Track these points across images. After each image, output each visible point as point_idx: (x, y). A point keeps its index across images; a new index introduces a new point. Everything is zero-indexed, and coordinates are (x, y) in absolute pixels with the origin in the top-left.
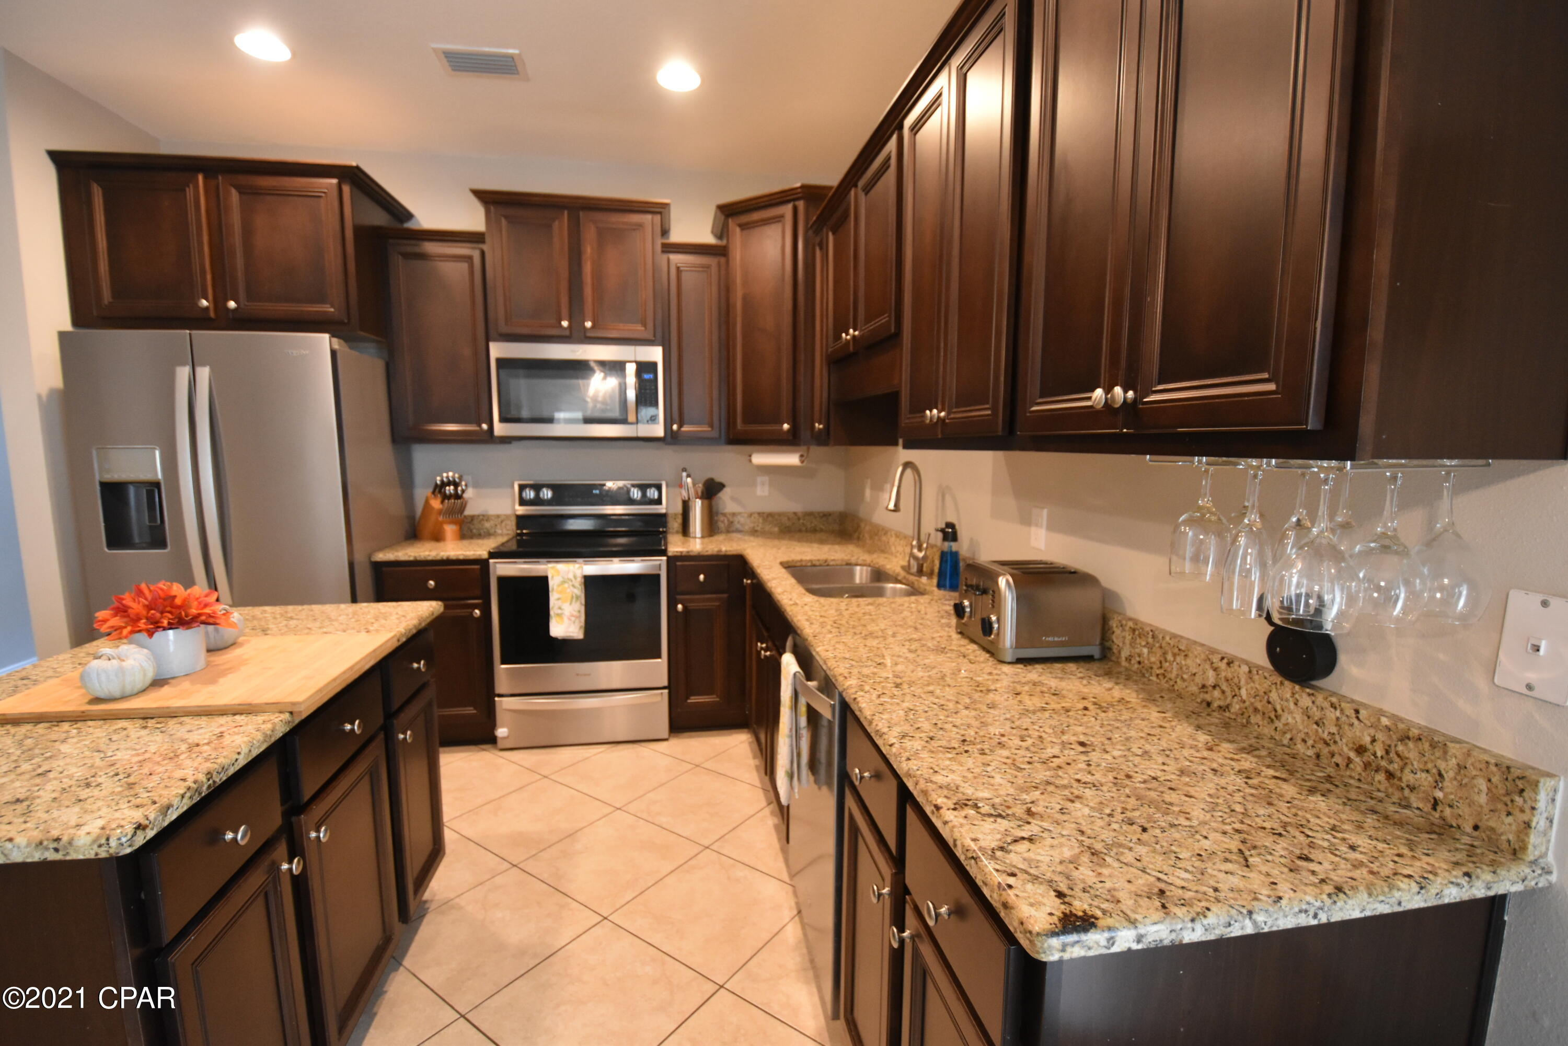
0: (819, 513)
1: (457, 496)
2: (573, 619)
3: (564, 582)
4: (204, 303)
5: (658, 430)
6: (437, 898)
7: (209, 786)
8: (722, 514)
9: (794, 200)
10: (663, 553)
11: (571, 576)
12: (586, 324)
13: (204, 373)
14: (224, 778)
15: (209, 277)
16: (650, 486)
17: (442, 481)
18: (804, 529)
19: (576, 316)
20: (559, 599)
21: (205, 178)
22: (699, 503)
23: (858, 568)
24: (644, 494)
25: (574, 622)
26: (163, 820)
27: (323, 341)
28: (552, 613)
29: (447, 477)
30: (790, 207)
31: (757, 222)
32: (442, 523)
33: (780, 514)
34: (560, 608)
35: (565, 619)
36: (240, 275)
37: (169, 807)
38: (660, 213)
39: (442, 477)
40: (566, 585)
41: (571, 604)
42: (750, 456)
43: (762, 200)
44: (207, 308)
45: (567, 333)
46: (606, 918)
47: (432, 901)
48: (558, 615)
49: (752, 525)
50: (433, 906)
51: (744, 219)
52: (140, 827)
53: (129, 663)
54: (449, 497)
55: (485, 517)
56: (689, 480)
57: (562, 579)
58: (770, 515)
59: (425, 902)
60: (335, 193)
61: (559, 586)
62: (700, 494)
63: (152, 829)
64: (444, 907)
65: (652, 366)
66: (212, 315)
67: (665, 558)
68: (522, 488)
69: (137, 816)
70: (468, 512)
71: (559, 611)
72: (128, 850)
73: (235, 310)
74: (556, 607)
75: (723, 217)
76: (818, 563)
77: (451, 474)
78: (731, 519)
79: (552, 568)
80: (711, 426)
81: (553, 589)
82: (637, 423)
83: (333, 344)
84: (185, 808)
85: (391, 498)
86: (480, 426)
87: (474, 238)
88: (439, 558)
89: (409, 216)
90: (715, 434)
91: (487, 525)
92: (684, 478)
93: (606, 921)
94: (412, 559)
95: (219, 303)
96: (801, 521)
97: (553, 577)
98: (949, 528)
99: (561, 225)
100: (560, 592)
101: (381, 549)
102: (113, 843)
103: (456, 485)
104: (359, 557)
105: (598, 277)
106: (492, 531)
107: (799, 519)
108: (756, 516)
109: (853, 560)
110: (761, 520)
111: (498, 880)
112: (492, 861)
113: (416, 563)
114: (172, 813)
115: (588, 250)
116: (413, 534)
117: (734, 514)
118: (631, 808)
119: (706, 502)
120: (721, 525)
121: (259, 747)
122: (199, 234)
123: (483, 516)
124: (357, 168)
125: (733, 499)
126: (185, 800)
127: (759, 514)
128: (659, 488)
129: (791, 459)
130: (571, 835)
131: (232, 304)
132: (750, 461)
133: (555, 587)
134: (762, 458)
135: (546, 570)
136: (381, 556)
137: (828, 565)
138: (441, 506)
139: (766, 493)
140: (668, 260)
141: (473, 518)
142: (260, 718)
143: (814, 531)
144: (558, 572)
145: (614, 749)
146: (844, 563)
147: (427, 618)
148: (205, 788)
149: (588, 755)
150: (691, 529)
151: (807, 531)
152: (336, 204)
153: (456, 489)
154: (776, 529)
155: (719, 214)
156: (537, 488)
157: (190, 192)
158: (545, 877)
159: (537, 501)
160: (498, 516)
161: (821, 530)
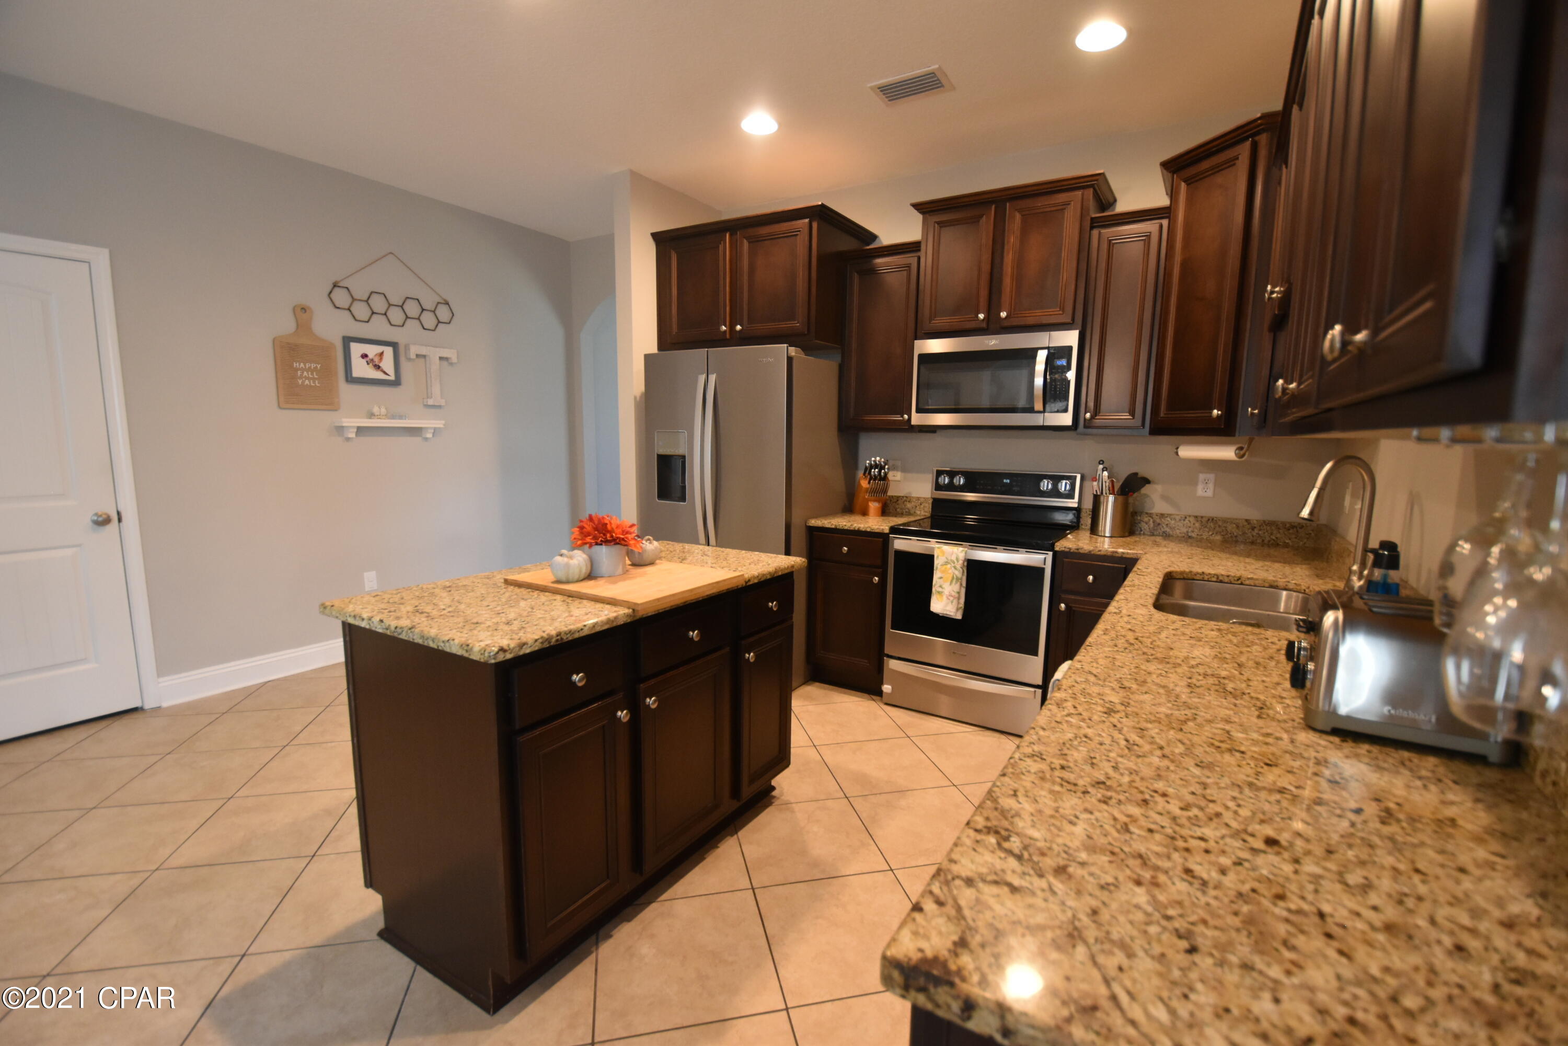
0: (1284, 524)
1: (885, 478)
2: (951, 598)
3: (947, 563)
4: (724, 328)
5: (1066, 419)
6: (783, 798)
7: (557, 640)
8: (1147, 513)
9: (1253, 135)
10: (1051, 548)
11: (954, 558)
12: (1002, 314)
13: (713, 378)
14: (570, 638)
15: (728, 309)
16: (1063, 478)
17: (870, 464)
18: (1259, 541)
19: (992, 310)
20: (941, 578)
21: (731, 235)
22: (1111, 498)
23: (1284, 593)
24: (1055, 486)
25: (952, 602)
26: (519, 650)
27: (782, 350)
28: (934, 590)
29: (875, 461)
30: (1248, 144)
31: (1207, 170)
32: (868, 501)
33: (1225, 521)
34: (941, 586)
35: (944, 597)
36: (745, 307)
37: (524, 644)
38: (1092, 186)
39: (871, 461)
40: (949, 566)
41: (951, 584)
42: (1177, 448)
43: (1215, 143)
44: (725, 331)
45: (984, 325)
46: (892, 870)
47: (778, 798)
48: (939, 592)
49: (1185, 530)
50: (777, 802)
51: (1192, 171)
52: (502, 650)
53: (574, 562)
54: (875, 478)
55: (908, 499)
56: (1106, 473)
57: (946, 560)
58: (1211, 520)
59: (774, 797)
60: (806, 230)
61: (942, 565)
62: (1116, 490)
63: (511, 653)
64: (784, 806)
65: (1066, 351)
66: (728, 336)
67: (1051, 553)
68: (939, 473)
69: (505, 643)
70: (891, 493)
71: (940, 590)
72: (493, 661)
73: (741, 331)
74: (938, 585)
75: (1170, 175)
76: (1226, 580)
77: (878, 458)
78: (1158, 521)
79: (938, 548)
80: (1132, 413)
81: (937, 568)
82: (1044, 411)
83: (789, 352)
84: (537, 648)
85: (836, 478)
86: (902, 416)
87: (913, 247)
88: (852, 528)
89: (874, 237)
90: (1138, 421)
91: (909, 505)
92: (1099, 472)
93: (891, 872)
94: (833, 527)
95: (732, 328)
96: (1256, 531)
97: (938, 557)
98: (1384, 550)
99: (987, 222)
100: (943, 572)
101: (816, 517)
102: (486, 655)
103: (882, 468)
104: (797, 520)
105: (1020, 263)
106: (912, 512)
107: (1253, 528)
108: (1192, 519)
109: (1281, 582)
110: (1197, 525)
111: (830, 803)
112: (833, 786)
113: (835, 531)
114: (526, 648)
115: (1012, 240)
116: (849, 508)
117: (1162, 516)
118: (967, 790)
119: (1121, 498)
120: (1144, 526)
121: (602, 626)
122: (725, 279)
123: (907, 497)
124: (823, 206)
125: (1165, 498)
126: (537, 643)
127: (1196, 517)
128: (1072, 479)
129: (1226, 452)
130: (902, 792)
131: (739, 327)
132: (1177, 453)
133: (939, 567)
134: (1191, 451)
135: (933, 549)
136: (814, 522)
137: (1242, 584)
138: (868, 486)
139: (1210, 493)
140: (1100, 233)
141: (898, 498)
142: (614, 609)
143: (1275, 544)
144: (943, 553)
145: (981, 732)
146: (1267, 585)
147: (785, 569)
148: (554, 640)
149: (952, 730)
150: (1100, 528)
151: (1263, 544)
152: (807, 238)
153: (880, 472)
154: (1218, 538)
155: (1165, 172)
156: (952, 474)
157: (721, 247)
158: (863, 816)
159: (951, 487)
160: (918, 499)
161: (1286, 546)
